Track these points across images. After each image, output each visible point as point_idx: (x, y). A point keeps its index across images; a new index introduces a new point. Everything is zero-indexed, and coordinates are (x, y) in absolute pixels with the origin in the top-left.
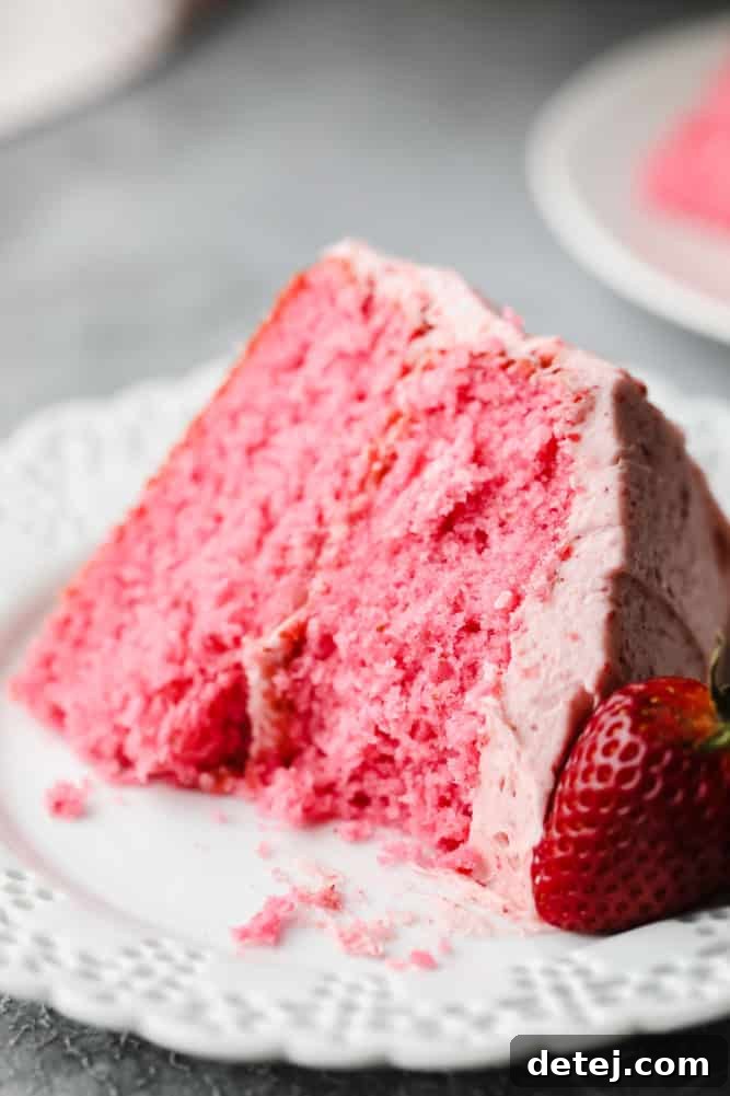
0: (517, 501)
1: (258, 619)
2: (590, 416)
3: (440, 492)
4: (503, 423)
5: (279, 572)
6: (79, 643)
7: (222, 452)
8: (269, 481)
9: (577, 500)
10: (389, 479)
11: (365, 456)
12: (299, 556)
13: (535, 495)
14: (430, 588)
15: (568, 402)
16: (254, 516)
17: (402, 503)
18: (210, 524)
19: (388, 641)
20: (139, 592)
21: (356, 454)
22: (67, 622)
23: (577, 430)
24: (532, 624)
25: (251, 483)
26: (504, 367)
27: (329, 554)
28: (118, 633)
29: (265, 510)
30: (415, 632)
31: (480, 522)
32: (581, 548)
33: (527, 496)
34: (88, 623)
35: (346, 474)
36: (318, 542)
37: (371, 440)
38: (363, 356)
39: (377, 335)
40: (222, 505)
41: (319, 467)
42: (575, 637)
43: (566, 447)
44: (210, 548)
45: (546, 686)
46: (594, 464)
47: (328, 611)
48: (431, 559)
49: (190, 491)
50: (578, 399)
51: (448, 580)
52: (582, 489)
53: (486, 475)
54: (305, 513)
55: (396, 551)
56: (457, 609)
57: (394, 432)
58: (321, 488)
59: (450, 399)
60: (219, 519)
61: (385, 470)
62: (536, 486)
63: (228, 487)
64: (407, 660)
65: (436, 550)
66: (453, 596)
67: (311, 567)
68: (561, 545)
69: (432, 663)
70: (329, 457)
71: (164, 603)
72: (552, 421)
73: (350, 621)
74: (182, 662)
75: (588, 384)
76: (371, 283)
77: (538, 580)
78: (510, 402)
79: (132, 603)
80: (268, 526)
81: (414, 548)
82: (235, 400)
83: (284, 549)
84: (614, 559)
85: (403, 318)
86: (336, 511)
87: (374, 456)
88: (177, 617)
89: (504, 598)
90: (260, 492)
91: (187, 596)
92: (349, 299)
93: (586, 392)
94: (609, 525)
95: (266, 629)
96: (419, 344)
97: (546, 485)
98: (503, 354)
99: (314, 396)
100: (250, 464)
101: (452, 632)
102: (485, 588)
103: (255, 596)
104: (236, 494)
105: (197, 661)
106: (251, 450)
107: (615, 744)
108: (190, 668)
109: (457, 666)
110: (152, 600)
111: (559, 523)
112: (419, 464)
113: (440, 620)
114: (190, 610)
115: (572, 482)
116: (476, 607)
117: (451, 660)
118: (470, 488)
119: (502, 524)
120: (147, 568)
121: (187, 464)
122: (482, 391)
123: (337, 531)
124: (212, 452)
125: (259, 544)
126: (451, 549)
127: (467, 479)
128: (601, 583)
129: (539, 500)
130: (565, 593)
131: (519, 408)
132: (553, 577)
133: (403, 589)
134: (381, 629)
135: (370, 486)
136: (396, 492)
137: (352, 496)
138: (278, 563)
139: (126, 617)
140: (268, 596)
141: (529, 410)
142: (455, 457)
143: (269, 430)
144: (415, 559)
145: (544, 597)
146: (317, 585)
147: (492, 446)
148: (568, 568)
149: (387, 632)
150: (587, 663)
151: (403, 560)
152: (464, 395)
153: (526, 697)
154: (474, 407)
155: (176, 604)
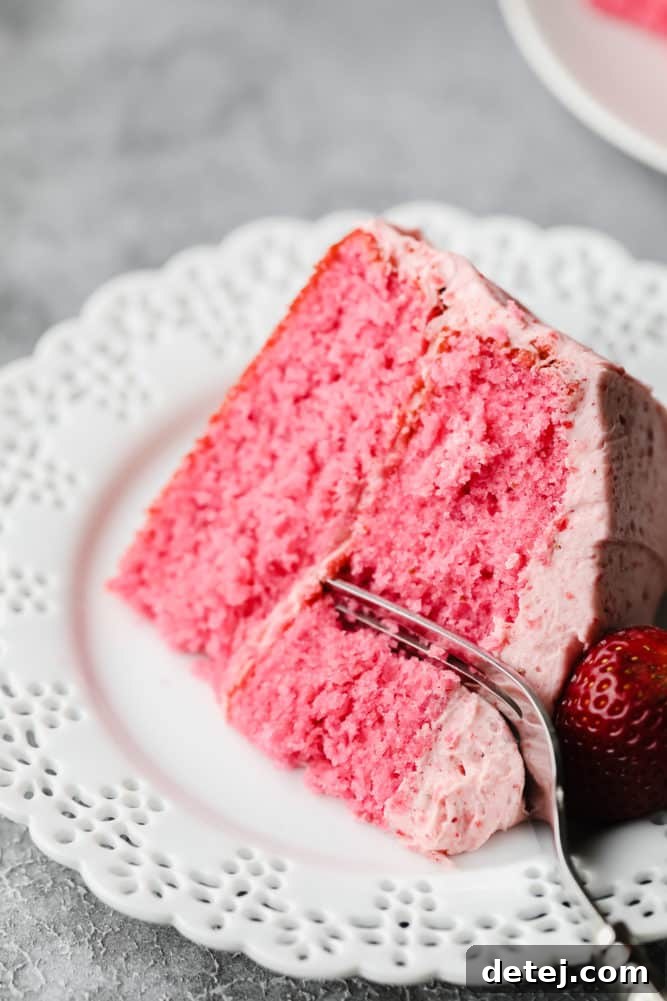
0: (521, 473)
1: (310, 550)
2: (580, 406)
3: (459, 465)
4: (507, 404)
5: (327, 514)
6: (162, 554)
7: (274, 399)
8: (315, 430)
9: (571, 478)
10: (415, 442)
11: (394, 421)
12: (344, 501)
13: (536, 469)
14: (452, 541)
15: (563, 395)
16: (304, 461)
17: (427, 465)
18: (266, 463)
19: (418, 582)
20: (210, 515)
21: (388, 416)
22: (152, 534)
23: (570, 418)
24: (535, 583)
25: (301, 429)
26: (510, 356)
27: (368, 501)
28: (195, 549)
29: (312, 453)
30: (440, 578)
31: (491, 488)
32: (575, 520)
33: (531, 470)
34: (170, 538)
35: (378, 432)
36: (358, 490)
37: (400, 406)
38: (389, 329)
39: (401, 309)
40: (276, 445)
41: (356, 424)
42: (570, 597)
43: (561, 433)
44: (267, 485)
45: (547, 636)
46: (585, 448)
47: (369, 552)
48: (452, 517)
49: (248, 430)
50: (571, 392)
51: (466, 535)
52: (575, 470)
53: (496, 451)
54: (346, 463)
55: (423, 505)
56: (474, 561)
57: (418, 401)
58: (359, 442)
59: (465, 381)
60: (274, 457)
61: (412, 433)
62: (537, 462)
63: (280, 430)
64: (434, 597)
65: (456, 509)
66: (471, 550)
67: (353, 513)
68: (558, 517)
69: (454, 602)
70: (365, 416)
71: (233, 529)
72: (549, 410)
73: (387, 562)
74: (251, 583)
75: (578, 377)
76: (393, 261)
77: (540, 547)
78: (515, 386)
79: (205, 524)
80: (316, 469)
81: (438, 506)
82: (282, 353)
83: (331, 494)
84: (601, 532)
85: (423, 298)
86: (373, 467)
87: (402, 419)
88: (244, 543)
89: (513, 559)
90: (308, 438)
91: (251, 524)
92: (376, 274)
93: (577, 385)
94: (597, 502)
95: (318, 558)
96: (437, 322)
97: (544, 461)
98: (507, 344)
99: (351, 358)
100: (298, 413)
101: (470, 581)
102: (496, 546)
103: (307, 529)
104: (286, 437)
105: (262, 583)
106: (297, 400)
107: (605, 698)
108: (258, 589)
109: (475, 607)
110: (224, 525)
111: (557, 496)
112: (441, 434)
113: (460, 571)
114: (255, 538)
115: (567, 463)
116: (491, 562)
117: (470, 602)
118: (483, 462)
119: (509, 490)
120: (216, 494)
121: (244, 406)
122: (491, 375)
123: (374, 482)
124: (264, 397)
125: (309, 485)
126: (469, 510)
127: (481, 453)
128: (591, 552)
129: (540, 474)
130: (561, 559)
131: (521, 393)
132: (552, 545)
133: (429, 539)
134: (413, 572)
135: (399, 445)
136: (422, 454)
137: (384, 451)
138: (327, 506)
139: (201, 536)
140: (318, 532)
141: (531, 395)
142: (471, 433)
143: (313, 383)
144: (439, 514)
145: (546, 561)
146: (358, 527)
147: (500, 423)
148: (564, 537)
149: (418, 575)
150: (580, 619)
151: (429, 513)
152: (476, 378)
153: (531, 644)
154: (485, 388)
155: (242, 531)
